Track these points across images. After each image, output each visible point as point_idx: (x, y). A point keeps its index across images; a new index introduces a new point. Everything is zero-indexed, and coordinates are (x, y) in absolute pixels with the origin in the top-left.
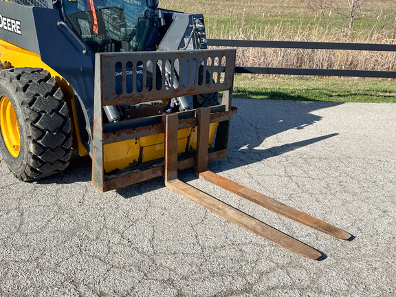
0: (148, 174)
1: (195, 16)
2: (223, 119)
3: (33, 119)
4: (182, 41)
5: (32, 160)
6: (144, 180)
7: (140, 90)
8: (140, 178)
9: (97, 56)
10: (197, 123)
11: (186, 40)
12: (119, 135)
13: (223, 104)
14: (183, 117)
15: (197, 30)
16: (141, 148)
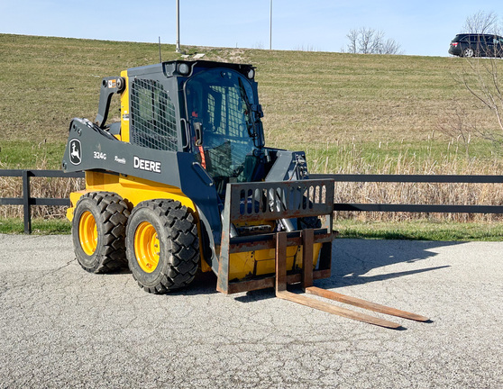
0: (261, 284)
1: (297, 153)
2: (325, 240)
3: (174, 236)
4: (287, 174)
5: (170, 270)
6: (258, 288)
7: (257, 211)
8: (256, 286)
9: (229, 186)
10: (302, 241)
11: (290, 174)
12: (241, 247)
13: (323, 227)
14: (290, 236)
15: (299, 164)
16: (256, 262)
